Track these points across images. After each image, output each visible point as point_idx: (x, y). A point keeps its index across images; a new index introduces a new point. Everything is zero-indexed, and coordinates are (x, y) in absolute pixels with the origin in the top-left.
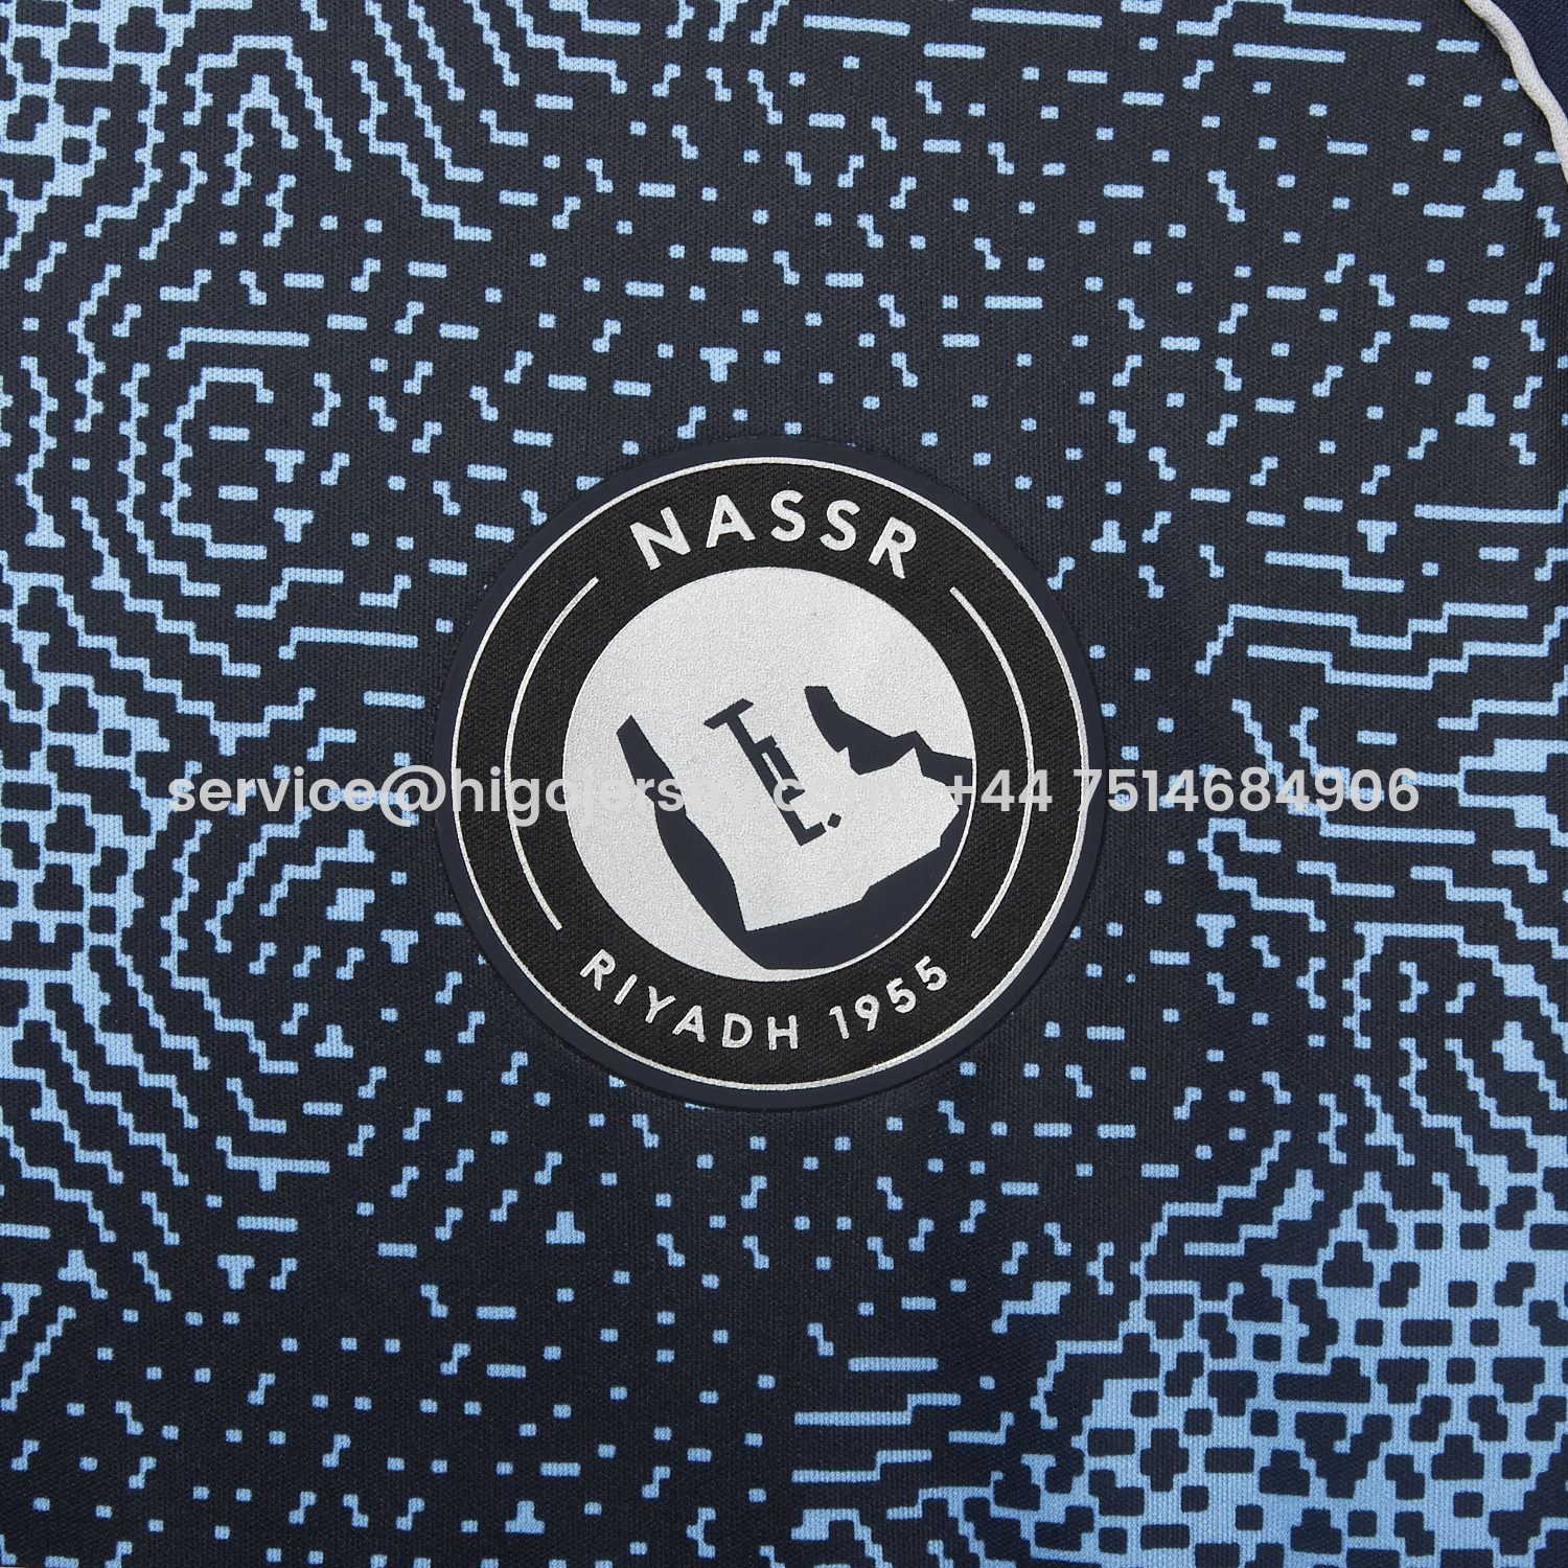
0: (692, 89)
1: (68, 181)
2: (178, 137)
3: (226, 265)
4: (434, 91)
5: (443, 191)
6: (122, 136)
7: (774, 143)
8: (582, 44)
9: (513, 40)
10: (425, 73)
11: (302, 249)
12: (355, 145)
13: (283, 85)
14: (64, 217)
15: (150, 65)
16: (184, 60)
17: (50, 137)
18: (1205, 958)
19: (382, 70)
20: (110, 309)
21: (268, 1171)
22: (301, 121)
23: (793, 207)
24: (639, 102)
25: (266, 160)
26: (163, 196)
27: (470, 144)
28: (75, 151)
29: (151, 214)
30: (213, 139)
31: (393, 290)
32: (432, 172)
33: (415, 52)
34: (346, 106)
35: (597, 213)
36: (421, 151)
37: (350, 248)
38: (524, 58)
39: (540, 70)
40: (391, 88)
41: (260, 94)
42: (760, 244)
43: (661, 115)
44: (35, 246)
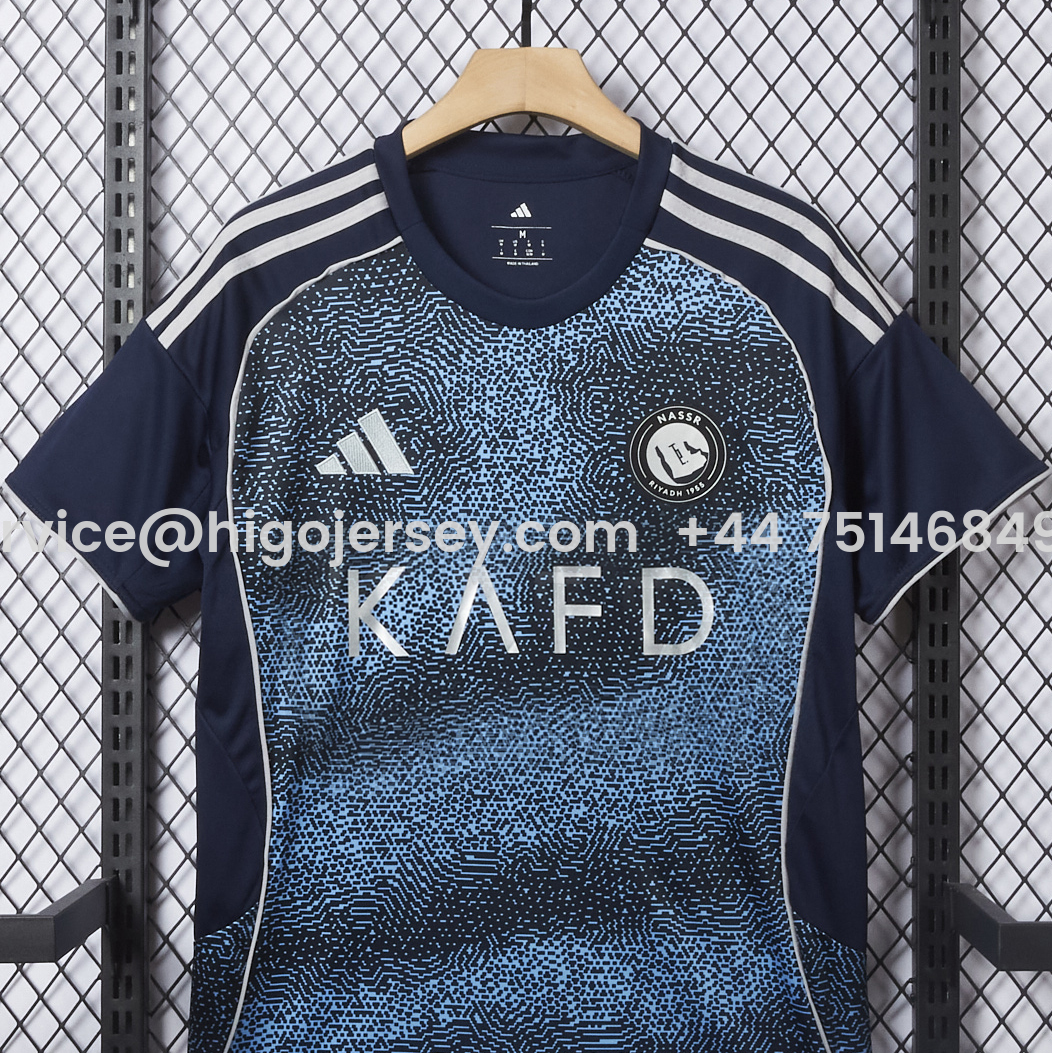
0: (668, 349)
1: (573, 363)
2: (590, 357)
3: (597, 376)
4: (628, 350)
5: (630, 366)
6: (581, 357)
7: (680, 358)
8: (650, 343)
9: (640, 342)
10: (627, 347)
11: (608, 374)
12: (616, 358)
13: (605, 349)
14: (572, 369)
15: (585, 346)
16: (591, 345)
17: (570, 357)
18: (743, 483)
19: (620, 347)
20: (579, 383)
21: (602, 513)
22: (608, 355)
23: (683, 368)
24: (659, 352)
25: (603, 361)
26: (587, 366)
27: (634, 358)
28: (574, 359)
29: (585, 369)
30: (595, 357)
31: (622, 381)
32: (628, 362)
33: (625, 344)
34: (615, 352)
35: (653, 369)
36: (626, 359)
37: (616, 374)
38: (643, 346)
39: (644, 347)
40: (622, 350)
41: (602, 350)
42: (678, 374)
43: (663, 354)
44: (568, 373)
